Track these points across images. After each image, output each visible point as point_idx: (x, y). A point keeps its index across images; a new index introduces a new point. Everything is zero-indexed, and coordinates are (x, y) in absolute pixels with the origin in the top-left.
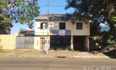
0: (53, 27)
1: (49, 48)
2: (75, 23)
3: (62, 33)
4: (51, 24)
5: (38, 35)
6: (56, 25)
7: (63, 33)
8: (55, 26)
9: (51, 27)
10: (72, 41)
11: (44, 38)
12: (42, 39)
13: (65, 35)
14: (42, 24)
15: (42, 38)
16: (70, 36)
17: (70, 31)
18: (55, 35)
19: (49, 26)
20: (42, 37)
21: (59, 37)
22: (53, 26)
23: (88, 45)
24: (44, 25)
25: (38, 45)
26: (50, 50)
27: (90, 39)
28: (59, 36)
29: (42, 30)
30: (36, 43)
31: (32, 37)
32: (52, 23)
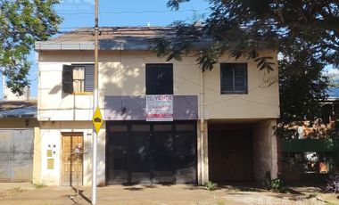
0: (120, 85)
1: (103, 178)
2: (217, 67)
3: (160, 108)
4: (110, 72)
5: (54, 122)
6: (130, 73)
7: (164, 109)
8: (129, 81)
9: (109, 86)
10: (202, 143)
11: (81, 134)
12: (68, 138)
13: (171, 119)
14: (67, 74)
15: (72, 134)
16: (195, 123)
17: (191, 101)
18: (129, 118)
19: (102, 80)
20: (71, 130)
21: (147, 128)
22: (116, 79)
23: (275, 161)
24: (78, 74)
25: (51, 165)
26: (107, 184)
27: (280, 133)
28: (143, 122)
29: (70, 97)
30: (45, 158)
31: (26, 132)
32: (115, 64)
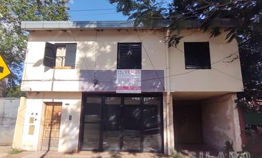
0: (94, 59)
4: (86, 49)
5: (38, 93)
6: (103, 49)
11: (60, 104)
12: (50, 108)
13: (139, 92)
15: (54, 104)
18: (101, 89)
19: (79, 55)
20: (52, 99)
23: (238, 133)
24: (61, 53)
29: (51, 70)
30: (27, 124)
